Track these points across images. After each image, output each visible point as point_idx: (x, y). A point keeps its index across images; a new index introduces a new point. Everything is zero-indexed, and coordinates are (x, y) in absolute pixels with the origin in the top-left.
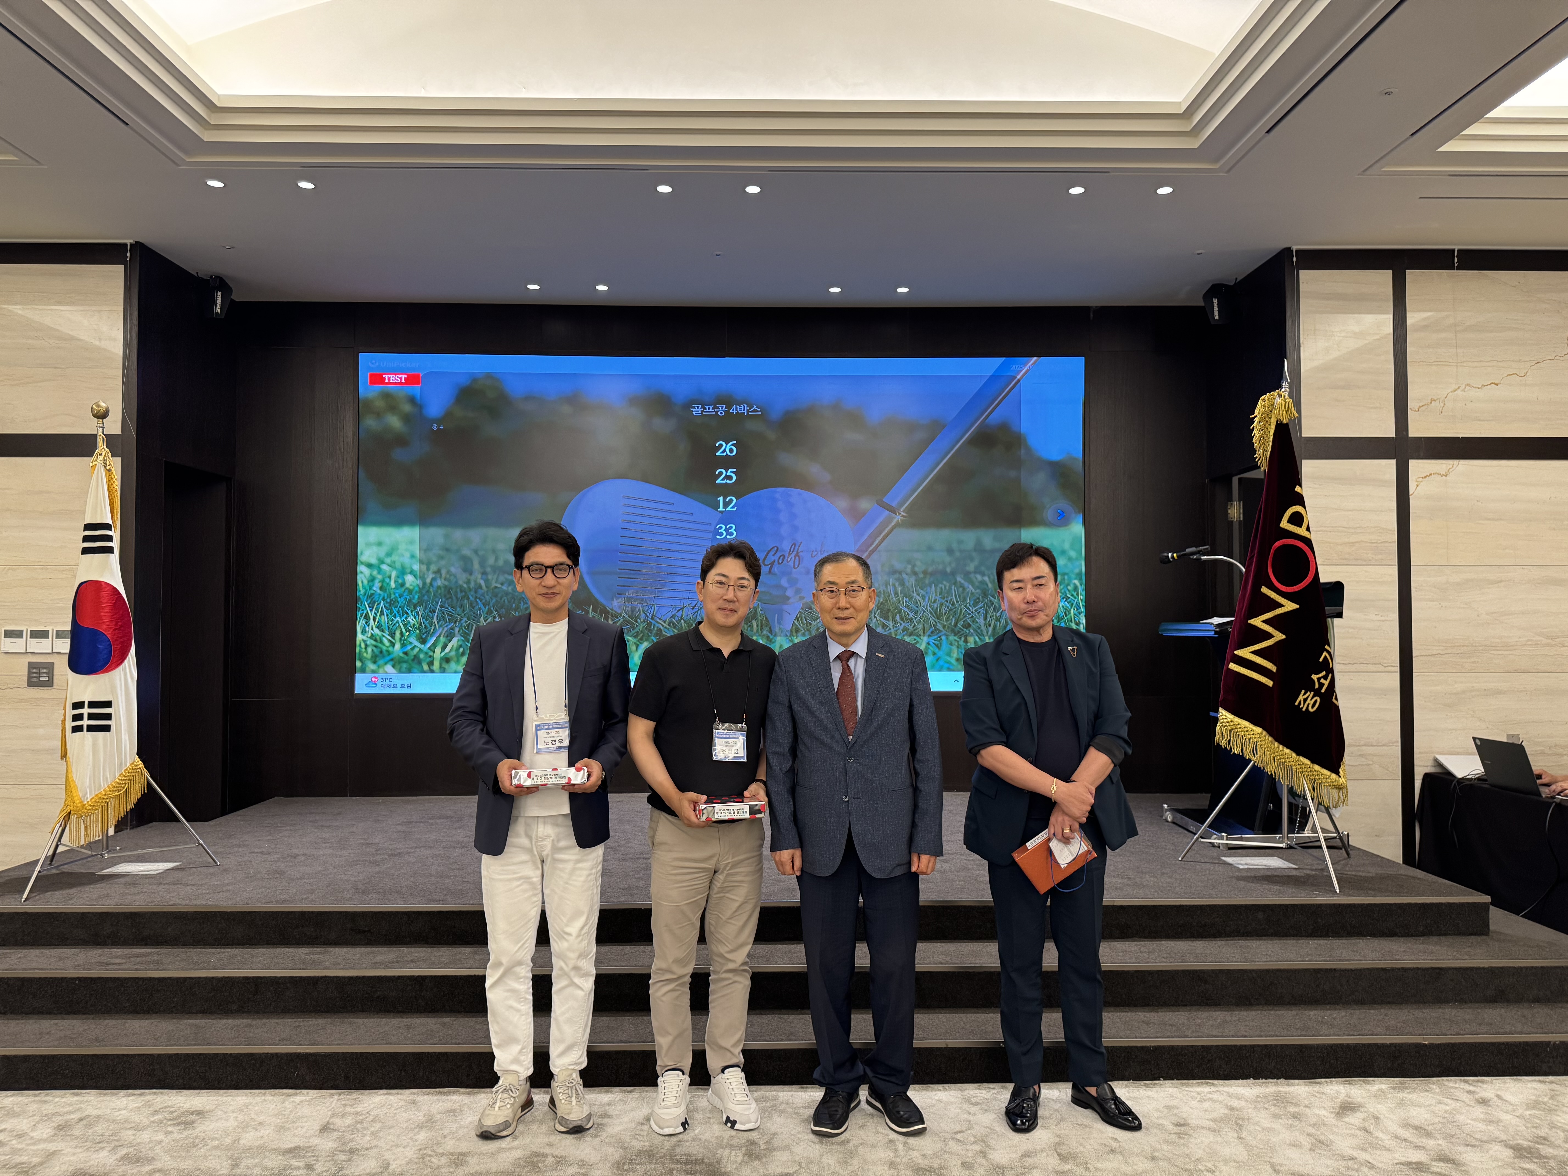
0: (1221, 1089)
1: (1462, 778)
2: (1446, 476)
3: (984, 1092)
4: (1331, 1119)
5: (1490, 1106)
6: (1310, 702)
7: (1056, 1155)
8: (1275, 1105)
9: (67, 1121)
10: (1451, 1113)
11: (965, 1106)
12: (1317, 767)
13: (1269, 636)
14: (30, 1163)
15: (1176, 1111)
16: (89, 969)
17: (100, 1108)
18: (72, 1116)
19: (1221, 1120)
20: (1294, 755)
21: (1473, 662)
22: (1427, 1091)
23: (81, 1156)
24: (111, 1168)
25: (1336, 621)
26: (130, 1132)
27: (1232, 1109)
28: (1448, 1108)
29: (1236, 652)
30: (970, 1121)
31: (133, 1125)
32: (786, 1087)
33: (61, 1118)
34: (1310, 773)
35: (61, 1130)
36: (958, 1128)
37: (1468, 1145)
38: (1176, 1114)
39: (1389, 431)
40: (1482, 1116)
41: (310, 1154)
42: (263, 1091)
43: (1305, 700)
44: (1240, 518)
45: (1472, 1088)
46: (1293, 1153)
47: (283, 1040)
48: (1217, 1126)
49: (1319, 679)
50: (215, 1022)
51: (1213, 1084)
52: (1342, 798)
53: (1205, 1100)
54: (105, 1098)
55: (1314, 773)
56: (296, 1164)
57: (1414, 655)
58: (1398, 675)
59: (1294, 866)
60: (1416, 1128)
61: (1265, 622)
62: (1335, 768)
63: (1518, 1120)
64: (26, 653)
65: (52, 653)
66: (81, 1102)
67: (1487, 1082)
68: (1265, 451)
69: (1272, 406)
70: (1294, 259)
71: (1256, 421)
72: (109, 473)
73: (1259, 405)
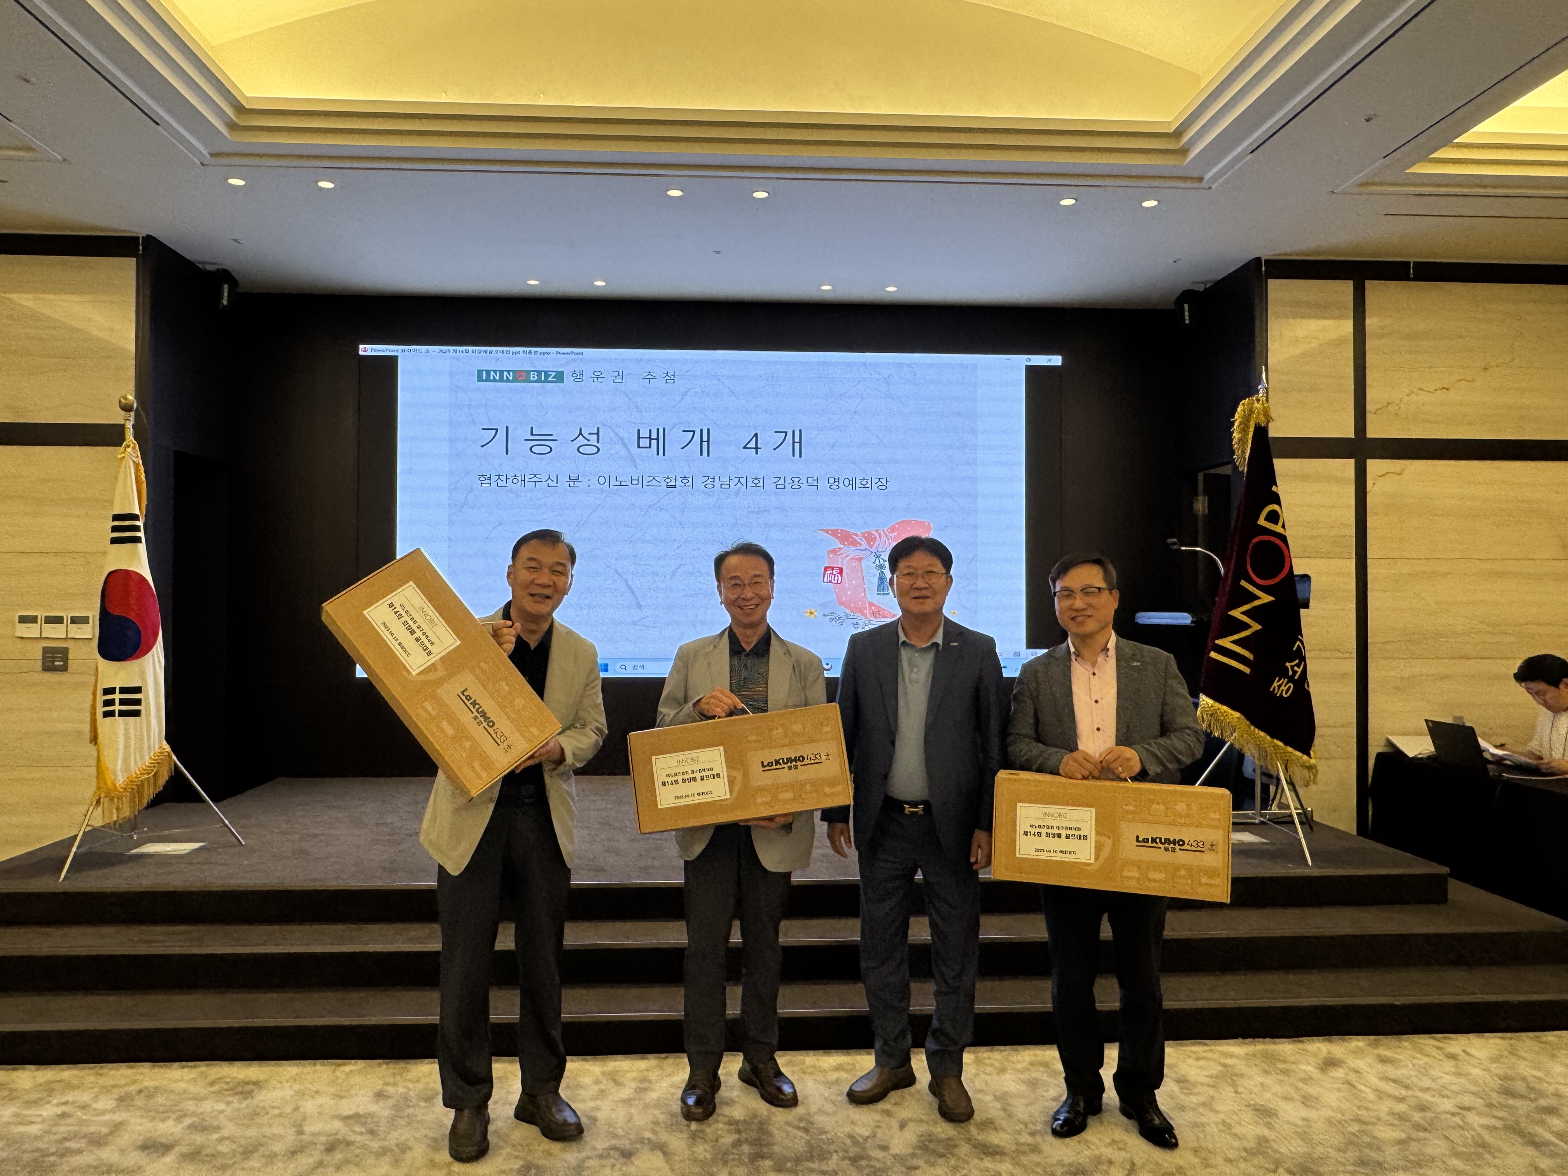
1: (1413, 758)
2: (1400, 475)
4: (1317, 1074)
5: (1457, 1059)
6: (1284, 688)
8: (1264, 1062)
9: (127, 1093)
10: (1424, 1067)
12: (1289, 749)
13: (1247, 626)
14: (100, 1133)
16: (136, 946)
17: (157, 1080)
19: (1217, 1077)
20: (1268, 738)
21: (1424, 649)
22: (1400, 1047)
23: (148, 1125)
24: (180, 1137)
29: (1217, 642)
34: (1283, 755)
39: (1349, 432)
43: (1279, 686)
44: (1205, 511)
49: (1292, 667)
52: (1313, 778)
55: (1288, 754)
57: (1369, 642)
58: (1355, 661)
59: (1265, 841)
61: (1245, 613)
62: (1306, 751)
64: (41, 638)
65: (67, 638)
68: (1244, 452)
69: (1251, 411)
70: (1263, 268)
71: (1236, 424)
72: (136, 465)
73: (1239, 409)
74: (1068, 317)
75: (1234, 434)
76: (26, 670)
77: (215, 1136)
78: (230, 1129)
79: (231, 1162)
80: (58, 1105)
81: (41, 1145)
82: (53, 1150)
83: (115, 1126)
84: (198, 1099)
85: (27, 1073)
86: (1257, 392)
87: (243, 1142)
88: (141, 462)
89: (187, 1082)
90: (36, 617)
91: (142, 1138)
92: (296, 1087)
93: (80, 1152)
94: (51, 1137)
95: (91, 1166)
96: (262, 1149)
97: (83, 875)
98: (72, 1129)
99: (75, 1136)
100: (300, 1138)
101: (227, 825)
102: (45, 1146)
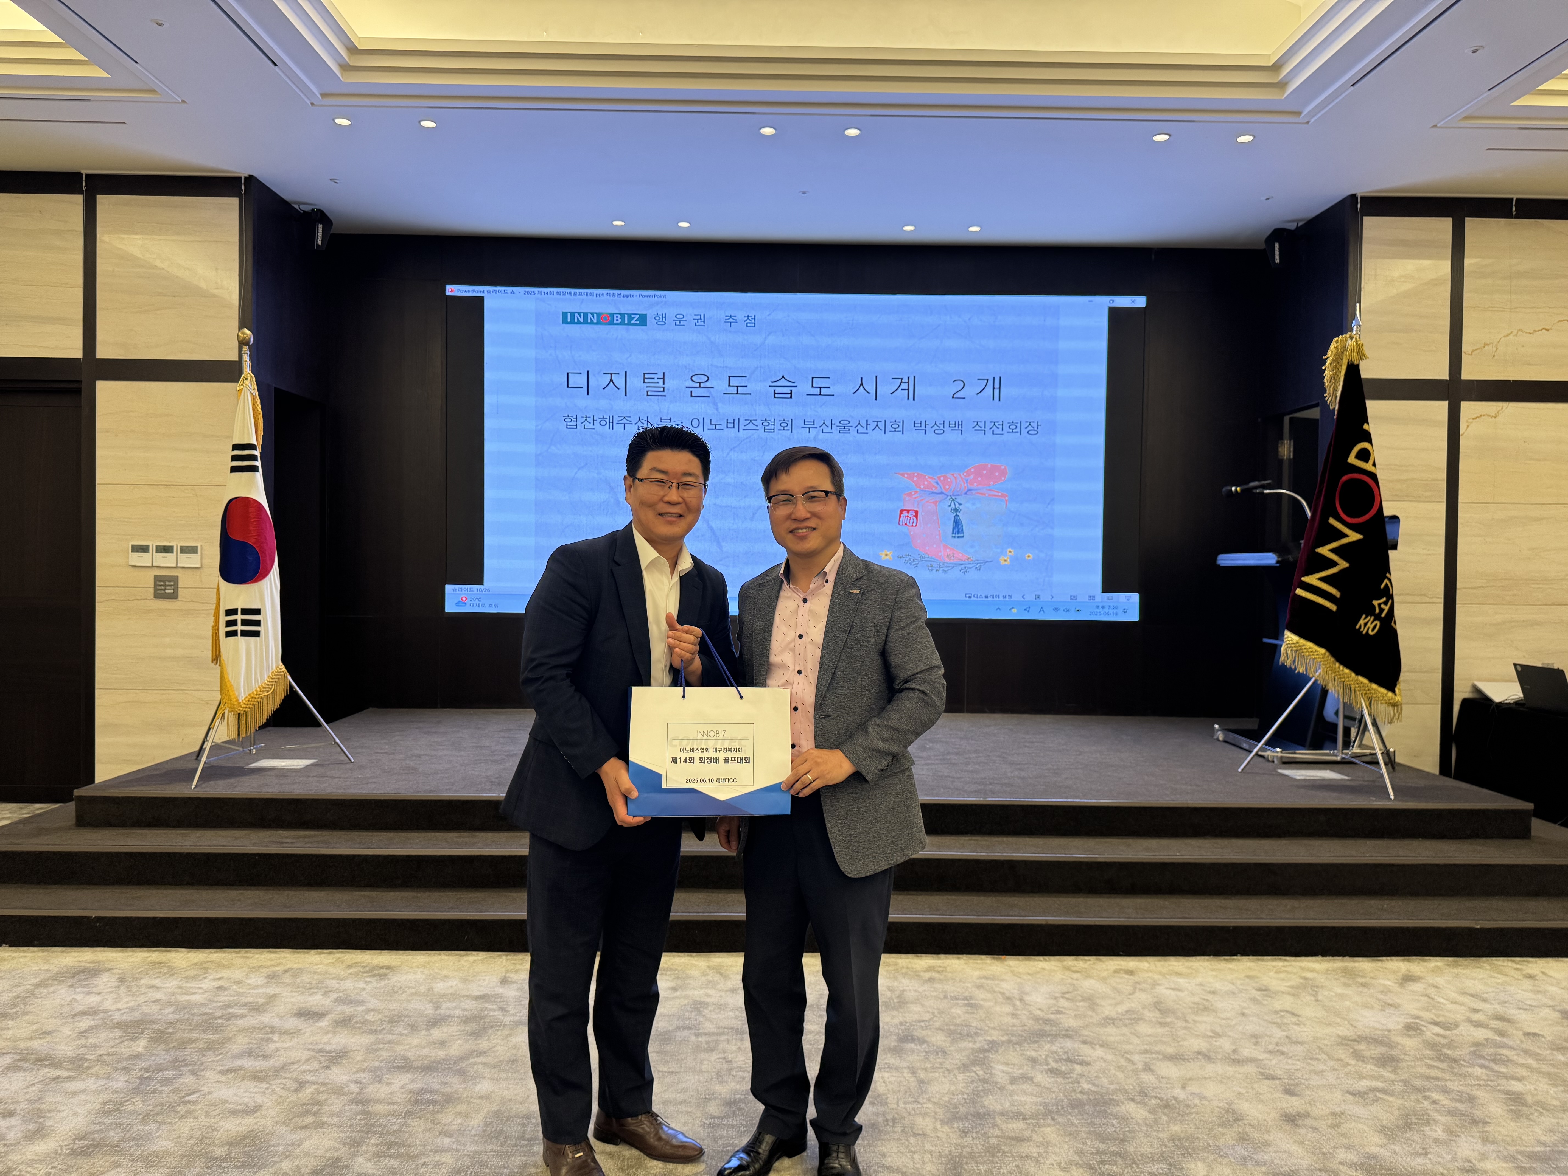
0: (1293, 963)
1: (1501, 703)
2: (1495, 417)
3: (1081, 962)
4: (1396, 988)
5: (1536, 980)
6: (1370, 626)
7: (1157, 1011)
8: (1344, 976)
9: (274, 973)
10: (1502, 985)
11: (1067, 973)
12: (1374, 686)
13: (1334, 564)
14: (258, 1002)
15: (1256, 980)
16: (268, 846)
17: (299, 963)
18: (277, 969)
19: (1297, 987)
20: (1353, 675)
21: (1514, 595)
22: (1478, 968)
23: (299, 998)
24: (330, 1007)
26: (334, 981)
27: (1306, 979)
28: (1499, 981)
29: (1303, 579)
30: (1074, 985)
31: (333, 976)
32: (903, 956)
33: (267, 970)
34: (1368, 692)
35: (272, 978)
36: (1065, 990)
37: (1520, 1009)
38: (1257, 982)
39: (1443, 374)
40: (1531, 988)
41: (499, 1000)
42: (438, 952)
43: (1366, 624)
44: (1290, 456)
45: (1519, 966)
46: (1367, 1013)
48: (1295, 992)
49: (1379, 605)
50: (383, 894)
51: (1285, 960)
52: (1397, 715)
53: (1280, 972)
54: (299, 955)
55: (1373, 692)
56: (490, 1007)
57: (1458, 587)
58: (1442, 606)
59: (1346, 778)
60: (1472, 995)
61: (1332, 551)
62: (1391, 687)
63: (1563, 991)
64: (152, 566)
65: (177, 567)
66: (280, 958)
67: (1531, 962)
68: (1335, 390)
69: (1344, 348)
70: (1359, 206)
71: (1328, 362)
72: (254, 398)
73: (1332, 347)
74: (1153, 257)
75: (1326, 372)
76: (139, 598)
77: (361, 1008)
78: (373, 1003)
79: (379, 1028)
80: (214, 980)
81: (207, 1011)
82: (219, 1014)
83: (270, 997)
84: (338, 978)
85: (182, 955)
86: (1351, 330)
87: (387, 1013)
88: (257, 393)
89: (327, 965)
90: (148, 546)
91: (295, 1007)
92: (426, 972)
93: (243, 1016)
94: (215, 1004)
95: (254, 1028)
96: (406, 1019)
97: (212, 783)
98: (231, 998)
99: (236, 1004)
100: (438, 1012)
101: (337, 743)
102: (211, 1011)
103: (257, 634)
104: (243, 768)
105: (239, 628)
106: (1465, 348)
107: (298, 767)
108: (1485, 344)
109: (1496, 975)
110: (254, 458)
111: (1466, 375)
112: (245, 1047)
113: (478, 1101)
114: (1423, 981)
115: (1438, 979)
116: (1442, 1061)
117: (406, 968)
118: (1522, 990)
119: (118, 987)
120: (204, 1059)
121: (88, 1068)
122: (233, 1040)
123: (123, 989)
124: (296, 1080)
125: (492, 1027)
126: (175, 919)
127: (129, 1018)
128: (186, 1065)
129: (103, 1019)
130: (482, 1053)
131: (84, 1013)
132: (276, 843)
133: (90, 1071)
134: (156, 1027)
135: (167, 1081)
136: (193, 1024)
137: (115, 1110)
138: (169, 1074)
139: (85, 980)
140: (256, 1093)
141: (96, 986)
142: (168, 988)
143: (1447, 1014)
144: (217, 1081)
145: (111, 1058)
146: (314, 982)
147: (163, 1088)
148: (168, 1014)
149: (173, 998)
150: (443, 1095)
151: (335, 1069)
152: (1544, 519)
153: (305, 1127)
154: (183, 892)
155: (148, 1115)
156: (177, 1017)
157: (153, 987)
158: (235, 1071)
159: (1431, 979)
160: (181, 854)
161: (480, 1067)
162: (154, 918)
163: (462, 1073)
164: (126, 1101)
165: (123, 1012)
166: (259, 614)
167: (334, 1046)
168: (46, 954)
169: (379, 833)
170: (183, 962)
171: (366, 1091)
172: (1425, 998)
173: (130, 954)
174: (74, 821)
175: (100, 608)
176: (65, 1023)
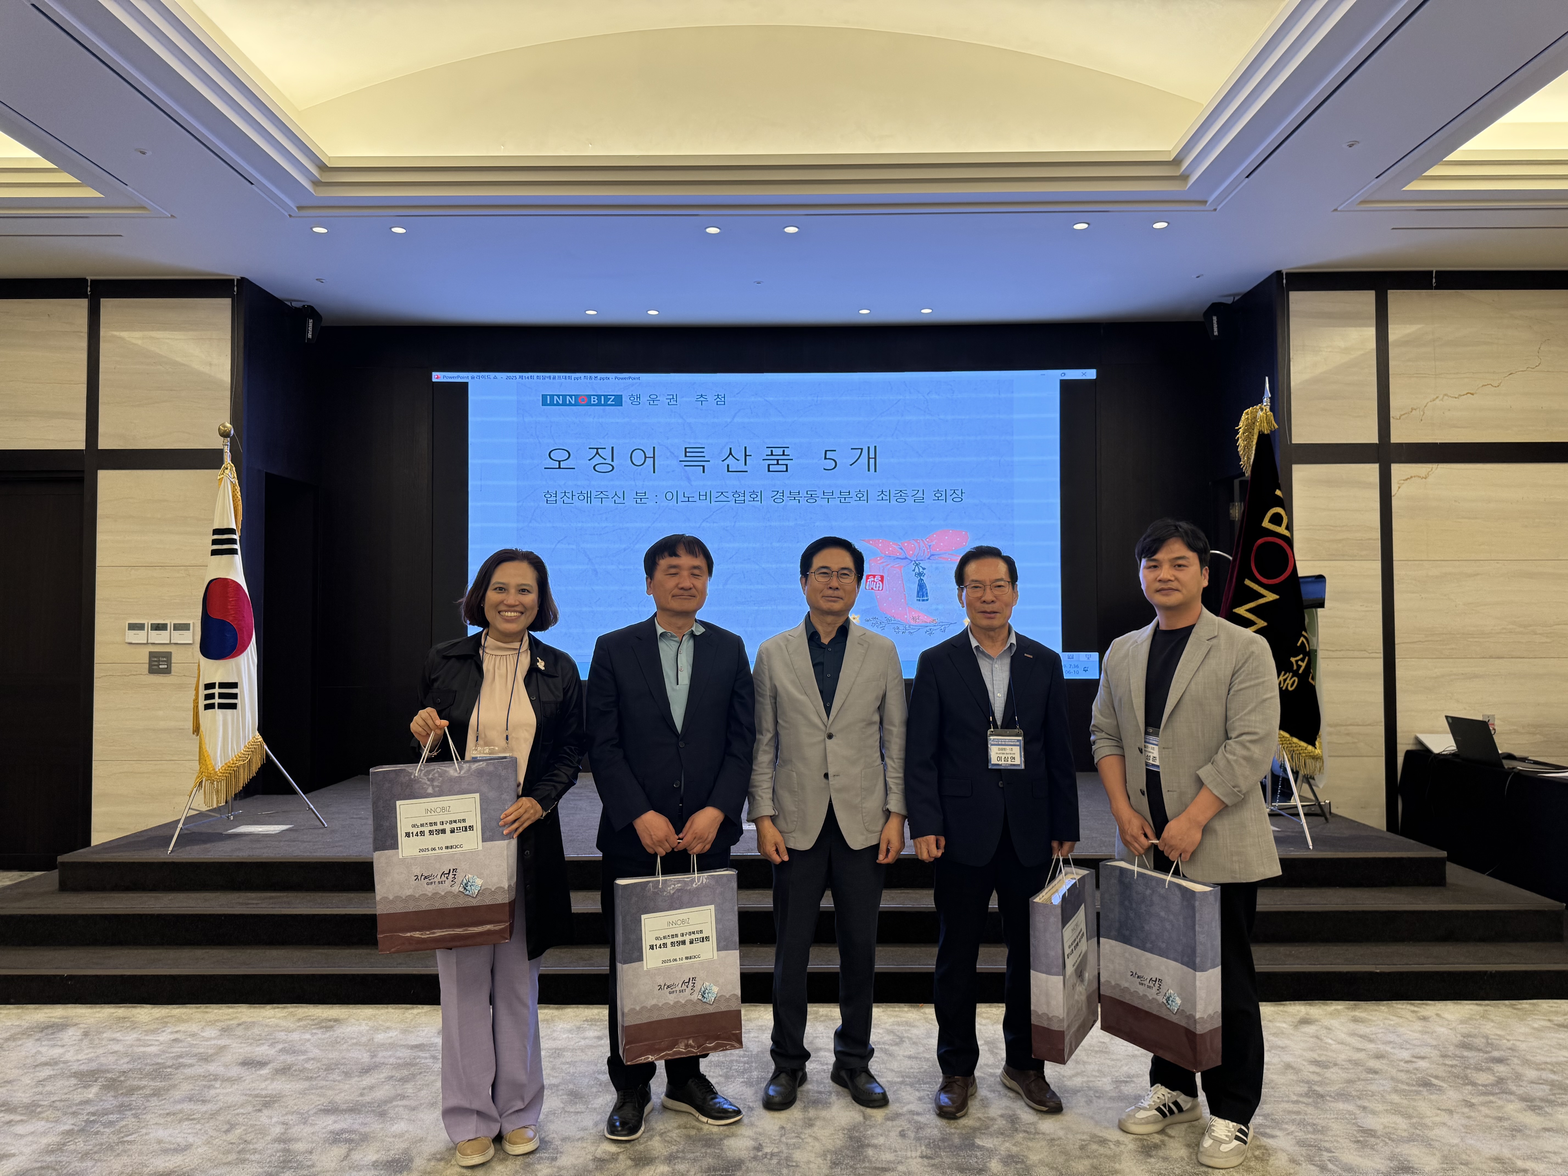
2: (1425, 478)
4: (1290, 1030)
5: (1428, 1021)
6: (1290, 682)
9: (228, 1026)
12: (1295, 740)
13: (1252, 623)
14: (208, 1053)
16: (233, 908)
17: (253, 1017)
18: (232, 1022)
21: (1453, 649)
22: (1376, 1010)
23: (246, 1049)
24: (274, 1057)
25: (1319, 610)
26: (282, 1033)
28: (1392, 1023)
31: (283, 1028)
33: (223, 1024)
34: (1290, 746)
35: (225, 1031)
39: (1373, 438)
40: (1420, 1029)
42: (385, 1006)
43: (1285, 680)
44: (1241, 517)
45: (1416, 1009)
47: (400, 964)
49: (1297, 661)
52: (1319, 768)
54: (255, 1010)
55: (1294, 745)
57: (1396, 642)
58: (1381, 661)
61: (1249, 610)
62: (1311, 740)
63: (1450, 1031)
64: (147, 643)
65: (170, 644)
66: (237, 1013)
68: (1249, 458)
69: (1255, 419)
70: (1285, 281)
71: (1241, 431)
72: (234, 486)
73: (1244, 418)
74: (1102, 331)
75: (1239, 442)
76: (135, 673)
77: (303, 1057)
78: (316, 1052)
79: (315, 1075)
80: (172, 1033)
81: (160, 1061)
82: (170, 1063)
83: (220, 1048)
84: (288, 1031)
85: (146, 1010)
87: (325, 1061)
88: (237, 481)
90: (144, 624)
91: (241, 1057)
92: (370, 1024)
93: (191, 1065)
94: (168, 1055)
95: (200, 1076)
96: (342, 1067)
97: (188, 848)
98: (184, 1050)
99: (187, 1055)
100: (374, 1060)
101: (311, 809)
102: (163, 1061)
103: (233, 706)
104: (221, 834)
105: (217, 701)
106: (1392, 414)
107: (273, 833)
108: (1412, 409)
109: (1391, 1017)
110: (233, 541)
111: (1394, 439)
112: (188, 1093)
113: (391, 1140)
114: (1317, 1023)
115: (1333, 1022)
116: (1310, 1097)
117: (353, 1020)
118: (1411, 1031)
119: (81, 1040)
120: (148, 1104)
121: (40, 1113)
122: (178, 1087)
123: (86, 1042)
124: (228, 1122)
125: (421, 1073)
126: (141, 976)
127: (86, 1068)
128: (131, 1109)
129: (62, 1069)
130: (403, 1097)
131: (46, 1064)
132: (242, 904)
133: (41, 1116)
134: (109, 1075)
135: (111, 1123)
136: (144, 1073)
137: (57, 1150)
138: (112, 1117)
139: (53, 1033)
140: (189, 1134)
141: (61, 1039)
142: (127, 1040)
143: (1330, 1054)
144: (156, 1124)
145: (63, 1103)
146: (263, 1034)
147: (105, 1130)
148: (124, 1063)
149: (130, 1049)
150: (361, 1134)
151: (266, 1112)
152: (1478, 574)
153: (229, 1163)
154: (153, 951)
155: (87, 1154)
156: (131, 1066)
157: (113, 1039)
158: (174, 1114)
159: (1327, 1022)
160: (152, 916)
161: (401, 1109)
162: (122, 976)
163: (382, 1115)
164: (69, 1142)
165: (81, 1062)
166: (237, 687)
167: (270, 1092)
168: (20, 1011)
169: (341, 894)
170: (147, 1017)
171: (290, 1131)
172: (1314, 1040)
173: (98, 1010)
174: (57, 886)
175: (97, 684)
176: (26, 1073)
